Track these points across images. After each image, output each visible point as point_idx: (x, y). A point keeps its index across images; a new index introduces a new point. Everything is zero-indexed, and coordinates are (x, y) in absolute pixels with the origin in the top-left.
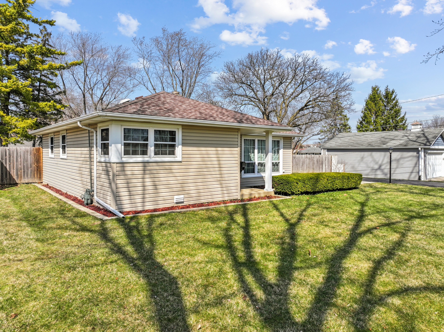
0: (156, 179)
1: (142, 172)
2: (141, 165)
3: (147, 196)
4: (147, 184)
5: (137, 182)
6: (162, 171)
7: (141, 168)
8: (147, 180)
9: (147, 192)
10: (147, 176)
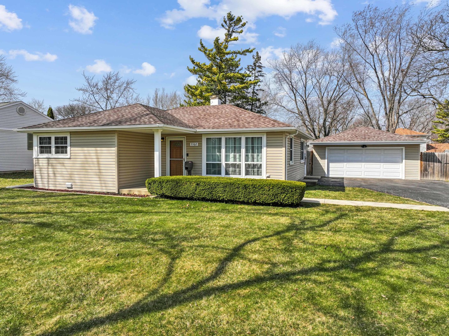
0: (55, 170)
1: (46, 164)
2: (46, 160)
3: (50, 180)
4: (50, 172)
5: (45, 171)
6: (58, 165)
7: (46, 162)
8: (50, 170)
9: (50, 177)
10: (50, 167)
